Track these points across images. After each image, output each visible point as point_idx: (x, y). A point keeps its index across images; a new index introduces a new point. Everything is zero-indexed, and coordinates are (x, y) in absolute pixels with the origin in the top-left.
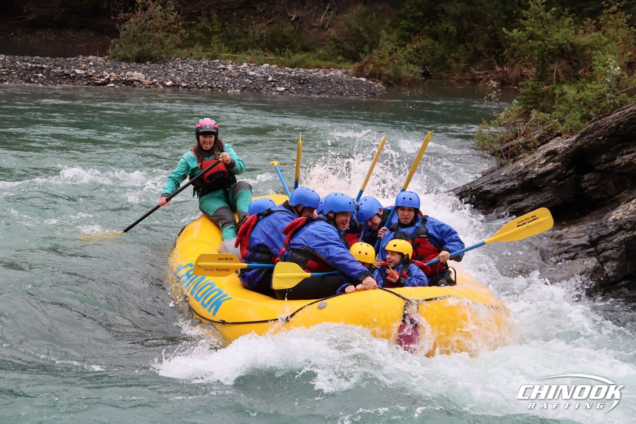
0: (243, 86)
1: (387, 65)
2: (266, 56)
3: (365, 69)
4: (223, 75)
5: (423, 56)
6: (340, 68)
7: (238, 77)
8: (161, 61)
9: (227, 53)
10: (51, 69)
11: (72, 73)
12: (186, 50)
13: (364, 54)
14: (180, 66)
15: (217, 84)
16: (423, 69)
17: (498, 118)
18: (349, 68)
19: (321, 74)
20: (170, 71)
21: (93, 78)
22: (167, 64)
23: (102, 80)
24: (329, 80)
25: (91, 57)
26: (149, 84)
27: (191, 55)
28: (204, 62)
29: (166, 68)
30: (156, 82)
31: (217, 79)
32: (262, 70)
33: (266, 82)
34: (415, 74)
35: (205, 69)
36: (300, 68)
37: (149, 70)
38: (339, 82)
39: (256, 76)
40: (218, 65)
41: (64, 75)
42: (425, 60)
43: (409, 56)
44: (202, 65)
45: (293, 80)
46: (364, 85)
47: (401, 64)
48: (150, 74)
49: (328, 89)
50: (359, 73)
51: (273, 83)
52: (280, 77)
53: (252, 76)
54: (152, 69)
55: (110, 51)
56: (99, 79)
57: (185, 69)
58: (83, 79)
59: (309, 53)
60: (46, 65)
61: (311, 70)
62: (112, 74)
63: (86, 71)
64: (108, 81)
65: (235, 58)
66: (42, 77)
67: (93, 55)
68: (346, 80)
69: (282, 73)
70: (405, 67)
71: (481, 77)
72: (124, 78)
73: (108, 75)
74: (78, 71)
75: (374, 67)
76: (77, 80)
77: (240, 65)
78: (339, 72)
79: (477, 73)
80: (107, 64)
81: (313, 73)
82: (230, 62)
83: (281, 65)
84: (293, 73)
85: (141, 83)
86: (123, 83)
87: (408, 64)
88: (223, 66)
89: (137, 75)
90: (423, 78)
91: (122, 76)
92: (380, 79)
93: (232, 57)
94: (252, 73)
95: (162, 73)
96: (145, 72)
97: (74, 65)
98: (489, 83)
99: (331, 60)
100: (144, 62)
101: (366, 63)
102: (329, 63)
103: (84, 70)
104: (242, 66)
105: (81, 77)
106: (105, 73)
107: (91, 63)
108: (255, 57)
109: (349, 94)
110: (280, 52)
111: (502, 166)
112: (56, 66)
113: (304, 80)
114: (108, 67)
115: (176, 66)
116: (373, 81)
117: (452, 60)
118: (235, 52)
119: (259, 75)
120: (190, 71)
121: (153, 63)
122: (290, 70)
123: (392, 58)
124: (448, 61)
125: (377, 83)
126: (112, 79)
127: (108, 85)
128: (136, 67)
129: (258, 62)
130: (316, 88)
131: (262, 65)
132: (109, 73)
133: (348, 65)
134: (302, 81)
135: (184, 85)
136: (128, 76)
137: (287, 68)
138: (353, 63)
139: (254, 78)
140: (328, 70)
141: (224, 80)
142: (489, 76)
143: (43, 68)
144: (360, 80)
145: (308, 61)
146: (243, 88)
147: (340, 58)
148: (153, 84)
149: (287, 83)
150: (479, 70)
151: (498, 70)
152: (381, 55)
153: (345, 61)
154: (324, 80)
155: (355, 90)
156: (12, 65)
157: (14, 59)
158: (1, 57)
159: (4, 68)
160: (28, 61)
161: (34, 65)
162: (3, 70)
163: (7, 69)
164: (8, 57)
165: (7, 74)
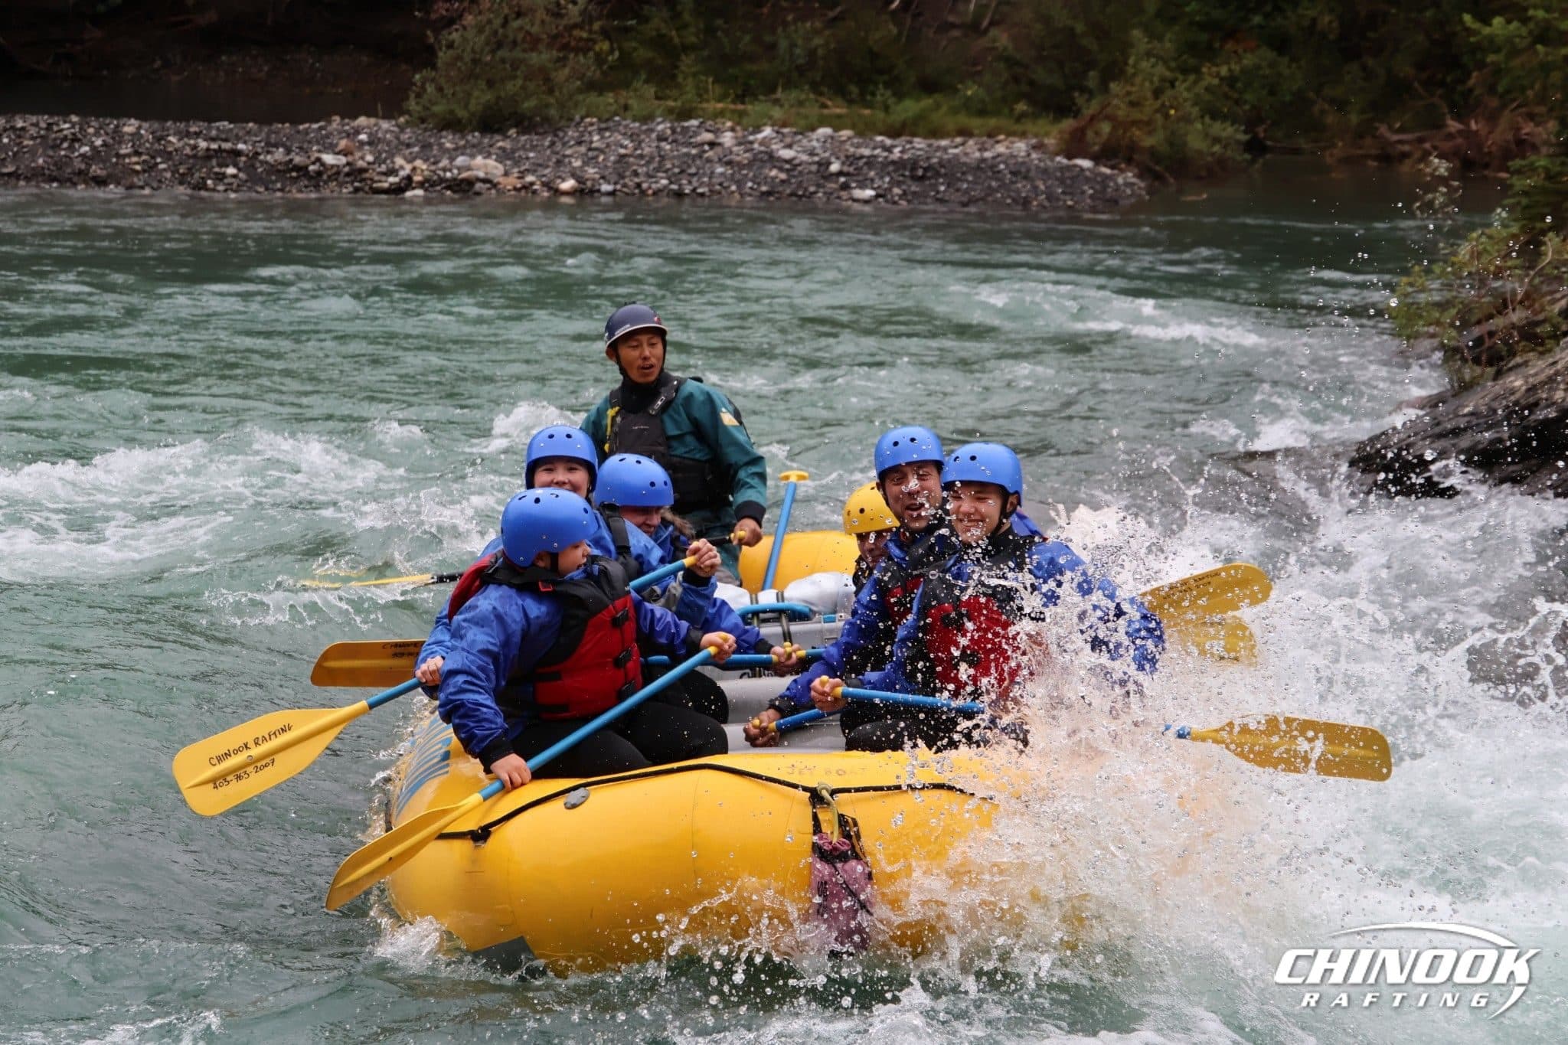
0: (764, 188)
1: (1149, 123)
2: (824, 106)
3: (1090, 134)
4: (709, 160)
5: (1248, 97)
6: (1023, 135)
7: (750, 165)
8: (546, 126)
9: (719, 101)
10: (258, 154)
11: (313, 163)
12: (610, 98)
13: (1086, 96)
14: (596, 138)
15: (695, 184)
16: (1246, 132)
17: (1454, 259)
18: (1047, 134)
19: (971, 150)
20: (568, 152)
21: (367, 175)
22: (561, 134)
23: (392, 179)
24: (992, 167)
25: (362, 120)
26: (515, 189)
27: (626, 108)
28: (660, 127)
29: (558, 147)
30: (532, 184)
31: (693, 170)
32: (815, 143)
33: (824, 177)
34: (1225, 147)
35: (662, 144)
36: (914, 135)
37: (513, 151)
38: (1020, 171)
39: (796, 162)
40: (696, 134)
41: (292, 170)
42: (1253, 107)
43: (1207, 97)
44: (654, 135)
45: (895, 171)
46: (1087, 180)
47: (1187, 119)
48: (517, 163)
49: (991, 191)
50: (1074, 146)
51: (842, 179)
52: (861, 163)
53: (787, 161)
54: (523, 148)
55: (412, 104)
56: (383, 178)
57: (608, 145)
58: (341, 178)
59: (938, 97)
60: (245, 142)
61: (944, 143)
62: (418, 163)
63: (350, 158)
64: (408, 183)
65: (742, 114)
66: (234, 176)
67: (368, 115)
68: (1037, 167)
69: (866, 152)
70: (1199, 126)
71: (1406, 148)
72: (448, 175)
73: (408, 168)
74: (329, 159)
75: (1114, 128)
76: (326, 183)
77: (754, 133)
78: (1021, 146)
79: (1395, 137)
80: (405, 137)
81: (951, 148)
82: (729, 124)
83: (864, 130)
84: (897, 150)
85: (495, 185)
86: (448, 188)
87: (1207, 119)
88: (708, 136)
89: (484, 165)
90: (1247, 156)
91: (444, 170)
92: (1129, 161)
93: (733, 111)
94: (786, 154)
95: (549, 159)
96: (504, 156)
97: (318, 143)
98: (1428, 164)
99: (997, 113)
100: (502, 131)
101: (1092, 118)
102: (993, 122)
103: (345, 155)
104: (760, 136)
105: (336, 173)
106: (399, 161)
107: (363, 137)
108: (793, 110)
109: (1046, 204)
110: (862, 94)
111: (1464, 388)
112: (270, 146)
113: (926, 169)
114: (408, 146)
115: (586, 138)
116: (1112, 167)
117: (1326, 106)
118: (741, 98)
119: (804, 157)
120: (622, 151)
121: (524, 133)
122: (888, 142)
123: (1163, 105)
124: (1316, 109)
125: (1122, 171)
126: (417, 178)
127: (409, 194)
128: (480, 143)
129: (802, 122)
130: (958, 190)
131: (813, 129)
132: (410, 161)
133: (1042, 124)
134: (920, 172)
135: (606, 187)
136: (459, 168)
137: (879, 138)
138: (1057, 119)
139: (792, 165)
140: (990, 141)
141: (712, 173)
142: (1427, 146)
143: (238, 153)
144: (1076, 166)
145: (936, 117)
146: (763, 193)
147: (1021, 107)
148: (524, 187)
149: (882, 178)
150: (1401, 130)
151: (1453, 130)
152: (1133, 98)
153: (1035, 116)
154: (981, 166)
155: (1064, 193)
156: (156, 146)
157: (163, 129)
158: (130, 126)
159: (137, 153)
160: (197, 135)
161: (214, 146)
162: (135, 159)
163: (144, 157)
164: (146, 125)
165: (144, 171)
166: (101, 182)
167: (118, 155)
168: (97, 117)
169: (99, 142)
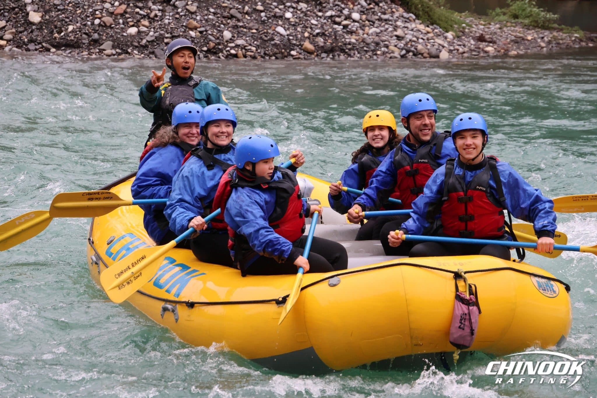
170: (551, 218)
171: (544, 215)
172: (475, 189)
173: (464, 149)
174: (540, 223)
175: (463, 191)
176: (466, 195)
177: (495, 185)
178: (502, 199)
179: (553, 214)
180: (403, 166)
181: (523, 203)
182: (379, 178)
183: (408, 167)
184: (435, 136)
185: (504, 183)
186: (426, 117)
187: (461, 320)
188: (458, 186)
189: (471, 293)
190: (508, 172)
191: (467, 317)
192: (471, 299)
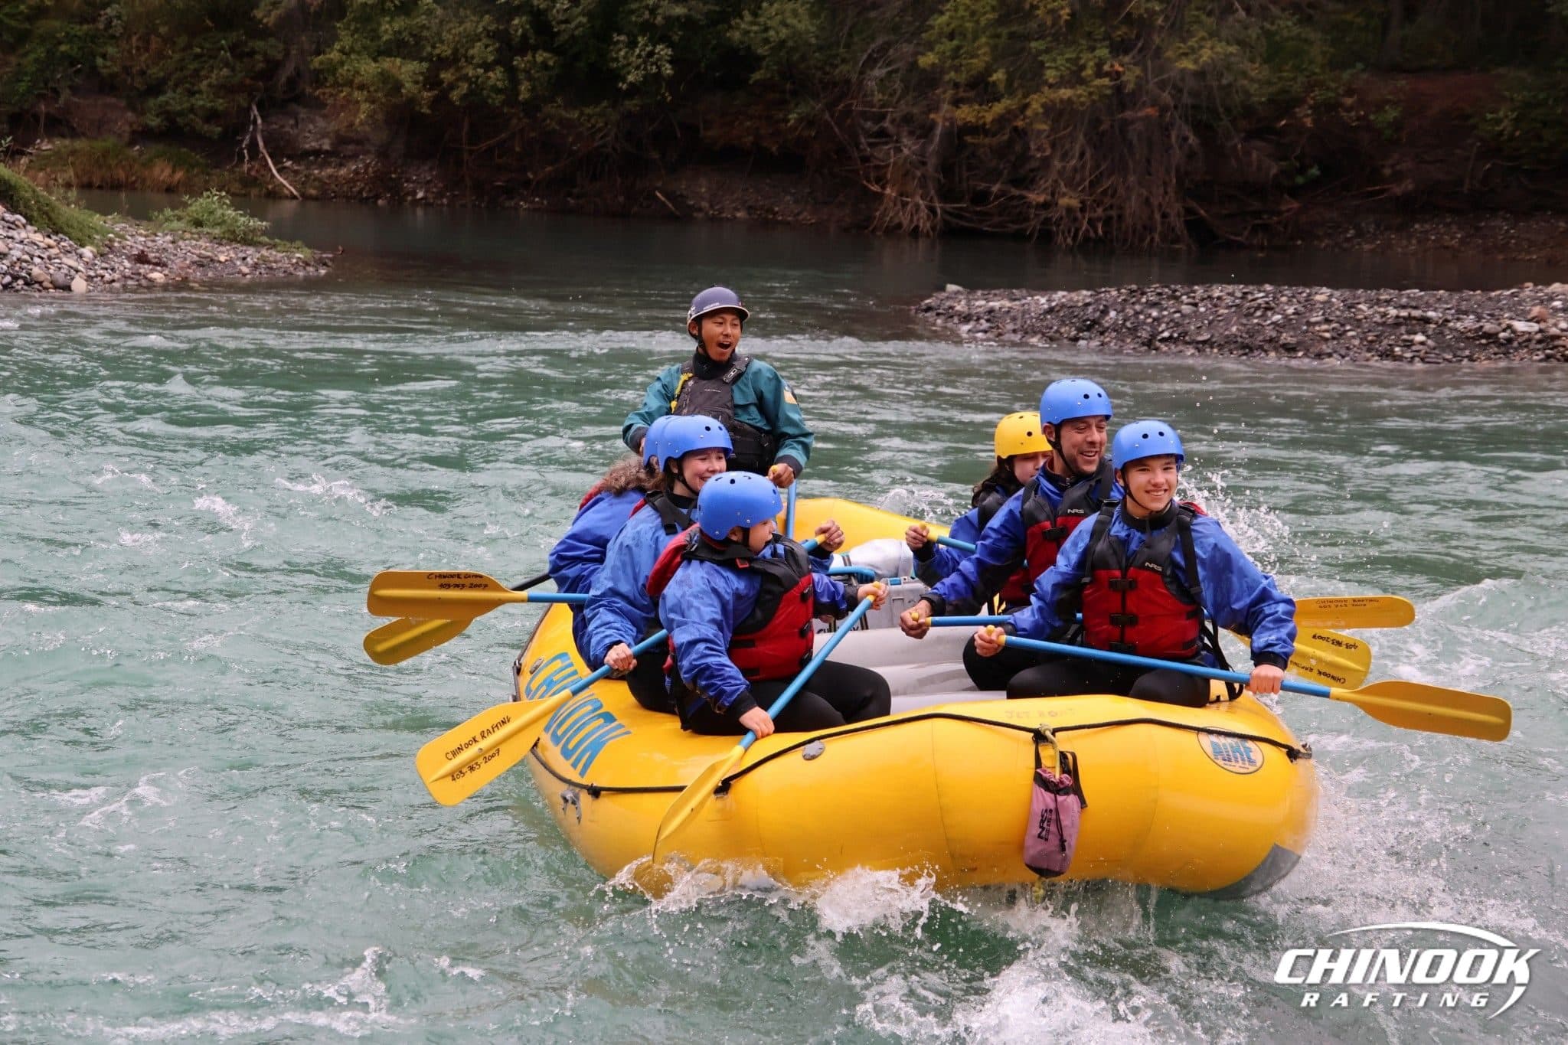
10: (1447, 321)
11: (1504, 331)
21: (1560, 342)
25: (1557, 287)
41: (1482, 337)
58: (1532, 345)
60: (1435, 310)
63: (1543, 325)
66: (1422, 343)
74: (1520, 326)
76: (1516, 350)
97: (1510, 310)
103: (1538, 322)
105: (1527, 340)
107: (1557, 303)
112: (1461, 312)
143: (1427, 321)
156: (1347, 314)
157: (1355, 297)
158: (1322, 294)
159: (1327, 321)
160: (1388, 302)
161: (1404, 313)
162: (1325, 327)
163: (1334, 325)
164: (1337, 293)
165: (1333, 338)
166: (1290, 349)
167: (1308, 323)
168: (1290, 285)
169: (1291, 311)
170: (1283, 633)
171: (1271, 625)
172: (1142, 567)
173: (1147, 492)
174: (1262, 639)
175: (1120, 569)
176: (1124, 576)
177: (1183, 563)
178: (1193, 590)
179: (1291, 625)
180: (1038, 522)
181: (1238, 600)
182: (988, 542)
183: (1048, 524)
184: (1103, 465)
185: (1203, 562)
186: (1094, 429)
187: (1042, 821)
188: (1112, 560)
189: (1065, 769)
190: (1212, 541)
191: (1054, 817)
192: (1061, 782)
